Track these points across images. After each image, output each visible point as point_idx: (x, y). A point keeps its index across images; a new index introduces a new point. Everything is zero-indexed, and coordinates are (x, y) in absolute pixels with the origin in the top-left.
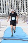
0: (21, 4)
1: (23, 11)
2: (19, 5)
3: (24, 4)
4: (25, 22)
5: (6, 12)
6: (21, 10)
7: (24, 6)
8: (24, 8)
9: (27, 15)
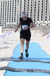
0: (39, 10)
1: (42, 20)
2: (35, 10)
3: (42, 9)
4: (44, 35)
5: (16, 21)
6: (38, 17)
7: (42, 12)
8: (42, 15)
9: (47, 25)
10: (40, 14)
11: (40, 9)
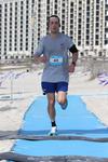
0: (80, 20)
1: (88, 43)
5: (30, 48)
7: (88, 26)
8: (88, 31)
9: (100, 53)
10: (84, 31)
11: (84, 20)
